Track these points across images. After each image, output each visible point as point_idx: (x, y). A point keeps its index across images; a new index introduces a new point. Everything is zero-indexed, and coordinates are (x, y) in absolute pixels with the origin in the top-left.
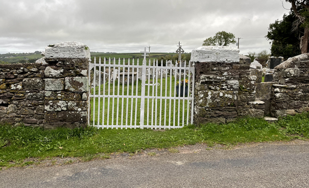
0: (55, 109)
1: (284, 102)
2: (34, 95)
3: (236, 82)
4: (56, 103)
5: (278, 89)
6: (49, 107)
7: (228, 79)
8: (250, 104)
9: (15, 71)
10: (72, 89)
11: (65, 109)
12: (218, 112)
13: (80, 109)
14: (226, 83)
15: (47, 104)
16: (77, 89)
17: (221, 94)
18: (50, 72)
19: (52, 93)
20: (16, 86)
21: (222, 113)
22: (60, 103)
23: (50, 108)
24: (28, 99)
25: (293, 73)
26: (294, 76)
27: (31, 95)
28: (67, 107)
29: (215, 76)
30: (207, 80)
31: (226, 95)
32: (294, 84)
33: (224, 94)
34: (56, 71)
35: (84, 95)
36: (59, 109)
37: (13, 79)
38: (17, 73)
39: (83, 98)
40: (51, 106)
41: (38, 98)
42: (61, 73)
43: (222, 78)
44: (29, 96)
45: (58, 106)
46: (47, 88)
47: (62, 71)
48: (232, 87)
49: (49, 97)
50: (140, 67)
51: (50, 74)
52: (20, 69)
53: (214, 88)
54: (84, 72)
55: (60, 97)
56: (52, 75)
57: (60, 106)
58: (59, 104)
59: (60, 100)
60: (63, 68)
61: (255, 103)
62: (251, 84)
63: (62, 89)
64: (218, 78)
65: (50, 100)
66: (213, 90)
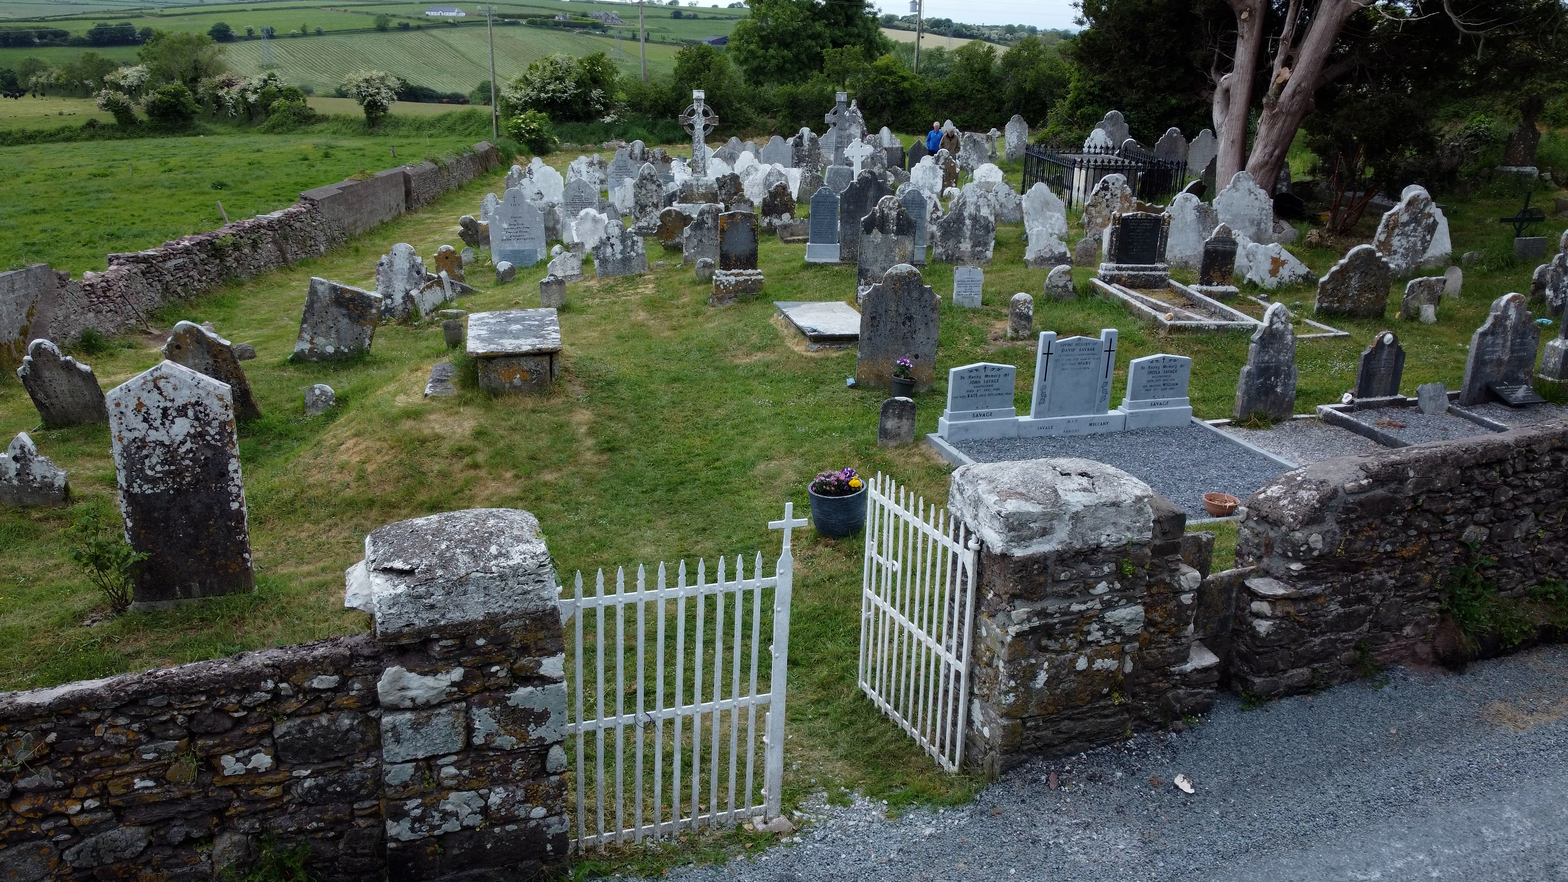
0: (433, 828)
1: (1281, 647)
2: (331, 783)
3: (1137, 610)
4: (435, 806)
5: (1264, 607)
6: (406, 824)
7: (1109, 606)
8: (1173, 674)
9: (233, 699)
10: (507, 741)
11: (476, 820)
12: (1065, 725)
13: (539, 812)
14: (1101, 620)
15: (398, 815)
16: (523, 739)
17: (1082, 664)
18: (403, 689)
19: (417, 768)
20: (246, 760)
21: (1079, 727)
22: (453, 801)
23: (412, 829)
24: (304, 803)
25: (1320, 545)
26: (1321, 556)
27: (317, 786)
28: (485, 811)
29: (1064, 605)
30: (1036, 622)
31: (1099, 664)
32: (1317, 581)
33: (1091, 661)
34: (429, 681)
35: (556, 754)
36: (452, 826)
37: (227, 731)
38: (245, 708)
39: (550, 766)
40: (415, 820)
41: (351, 794)
42: (453, 684)
43: (1090, 604)
44: (310, 789)
45: (446, 816)
46: (391, 750)
47: (457, 674)
48: (1118, 630)
49: (405, 785)
50: (768, 581)
51: (403, 698)
52: (258, 689)
53: (1057, 647)
54: (551, 666)
55: (454, 777)
56: (413, 700)
57: (456, 815)
58: (449, 808)
59: (451, 789)
60: (460, 665)
61: (1189, 667)
62: (1180, 605)
63: (459, 745)
64: (1075, 607)
65: (409, 798)
66: (1053, 651)
